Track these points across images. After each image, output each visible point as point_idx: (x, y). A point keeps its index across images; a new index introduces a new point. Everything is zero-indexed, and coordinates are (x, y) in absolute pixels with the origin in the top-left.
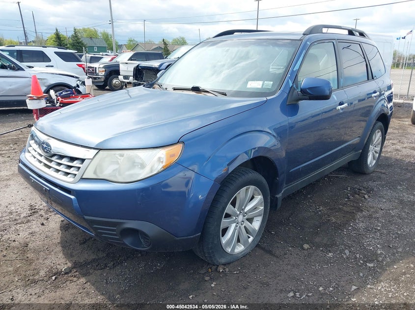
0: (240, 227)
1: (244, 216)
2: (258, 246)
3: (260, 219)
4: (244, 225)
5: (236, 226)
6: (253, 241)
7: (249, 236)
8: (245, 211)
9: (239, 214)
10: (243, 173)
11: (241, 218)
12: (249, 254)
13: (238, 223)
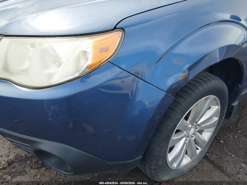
0: (190, 140)
1: (196, 128)
2: (205, 157)
3: (212, 130)
4: (194, 138)
5: (186, 140)
6: (201, 152)
7: (198, 147)
8: (199, 123)
9: (192, 127)
10: (205, 79)
11: (192, 130)
12: (196, 167)
13: (188, 137)
